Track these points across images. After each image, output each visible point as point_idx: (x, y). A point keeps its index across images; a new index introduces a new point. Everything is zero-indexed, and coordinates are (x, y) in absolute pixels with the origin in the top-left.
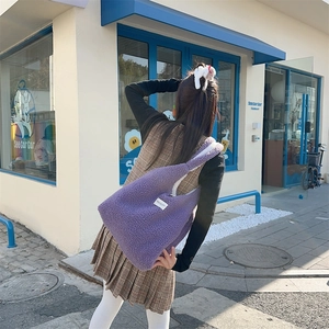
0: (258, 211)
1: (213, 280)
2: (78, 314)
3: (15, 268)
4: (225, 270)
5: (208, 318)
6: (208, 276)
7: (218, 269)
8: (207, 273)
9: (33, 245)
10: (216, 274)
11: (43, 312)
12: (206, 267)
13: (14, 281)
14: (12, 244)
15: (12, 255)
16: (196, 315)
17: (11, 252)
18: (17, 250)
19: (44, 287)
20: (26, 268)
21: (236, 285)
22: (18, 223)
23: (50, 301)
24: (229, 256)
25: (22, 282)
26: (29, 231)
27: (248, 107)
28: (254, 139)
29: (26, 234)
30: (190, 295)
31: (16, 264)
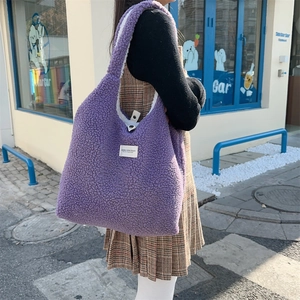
0: (283, 150)
1: (245, 225)
2: (98, 260)
3: (36, 206)
4: (257, 214)
5: (246, 271)
6: (238, 220)
7: (249, 214)
8: (237, 217)
9: (54, 183)
10: (248, 218)
11: (61, 257)
12: (235, 210)
13: (34, 220)
14: (33, 181)
15: (33, 192)
16: (231, 266)
17: (31, 190)
18: (38, 187)
19: (64, 227)
20: (46, 206)
21: (273, 231)
22: (40, 161)
23: (69, 243)
24: (259, 198)
25: (42, 221)
26: (50, 169)
27: (275, 38)
28: (280, 73)
29: (47, 172)
30: (221, 242)
31: (36, 202)
